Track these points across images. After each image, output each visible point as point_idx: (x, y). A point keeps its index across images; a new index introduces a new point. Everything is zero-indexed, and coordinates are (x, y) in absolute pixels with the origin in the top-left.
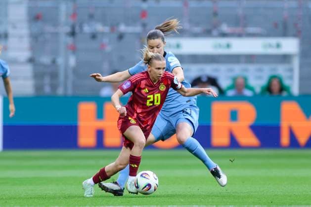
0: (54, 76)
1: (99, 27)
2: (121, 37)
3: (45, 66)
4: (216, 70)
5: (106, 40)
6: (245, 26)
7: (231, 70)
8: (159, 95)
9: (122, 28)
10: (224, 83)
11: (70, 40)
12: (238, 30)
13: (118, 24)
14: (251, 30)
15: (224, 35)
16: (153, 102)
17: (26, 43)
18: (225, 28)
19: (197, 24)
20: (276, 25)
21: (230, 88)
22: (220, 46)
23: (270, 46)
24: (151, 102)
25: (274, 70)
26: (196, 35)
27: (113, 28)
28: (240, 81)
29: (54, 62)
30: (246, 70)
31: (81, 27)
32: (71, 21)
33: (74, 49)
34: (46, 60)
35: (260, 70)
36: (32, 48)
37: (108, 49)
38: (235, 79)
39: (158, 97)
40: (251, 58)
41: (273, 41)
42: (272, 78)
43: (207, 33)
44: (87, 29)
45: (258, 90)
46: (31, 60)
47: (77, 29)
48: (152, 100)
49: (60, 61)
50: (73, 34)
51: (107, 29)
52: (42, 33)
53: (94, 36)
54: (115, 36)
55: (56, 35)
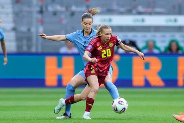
0: (29, 39)
1: (58, 8)
2: (73, 14)
3: (23, 33)
4: (135, 36)
5: (63, 16)
6: (154, 7)
7: (145, 36)
8: (109, 50)
9: (74, 8)
10: (141, 45)
11: (39, 16)
12: (149, 10)
13: (70, 6)
14: (158, 10)
15: (140, 13)
16: (106, 55)
17: (10, 18)
18: (140, 9)
19: (122, 6)
20: (174, 7)
21: (144, 48)
22: (138, 20)
23: (170, 21)
24: (105, 55)
25: (174, 36)
26: (121, 13)
27: (67, 8)
28: (151, 43)
29: (29, 30)
30: (154, 36)
31: (46, 7)
32: (40, 4)
33: (42, 22)
34: (24, 29)
35: (164, 36)
36: (15, 21)
37: (64, 22)
38: (147, 42)
39: (109, 51)
40: (157, 29)
41: (172, 17)
42: (172, 42)
43: (129, 12)
44: (50, 9)
45: (163, 49)
46: (14, 29)
47: (44, 9)
48: (105, 53)
49: (33, 30)
50: (41, 12)
51: (63, 9)
52: (21, 12)
53: (55, 14)
54: (69, 13)
55: (30, 13)
